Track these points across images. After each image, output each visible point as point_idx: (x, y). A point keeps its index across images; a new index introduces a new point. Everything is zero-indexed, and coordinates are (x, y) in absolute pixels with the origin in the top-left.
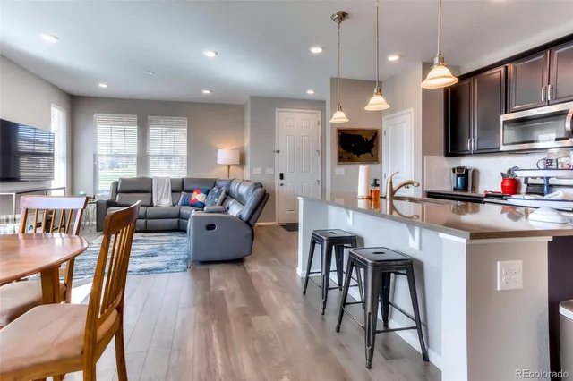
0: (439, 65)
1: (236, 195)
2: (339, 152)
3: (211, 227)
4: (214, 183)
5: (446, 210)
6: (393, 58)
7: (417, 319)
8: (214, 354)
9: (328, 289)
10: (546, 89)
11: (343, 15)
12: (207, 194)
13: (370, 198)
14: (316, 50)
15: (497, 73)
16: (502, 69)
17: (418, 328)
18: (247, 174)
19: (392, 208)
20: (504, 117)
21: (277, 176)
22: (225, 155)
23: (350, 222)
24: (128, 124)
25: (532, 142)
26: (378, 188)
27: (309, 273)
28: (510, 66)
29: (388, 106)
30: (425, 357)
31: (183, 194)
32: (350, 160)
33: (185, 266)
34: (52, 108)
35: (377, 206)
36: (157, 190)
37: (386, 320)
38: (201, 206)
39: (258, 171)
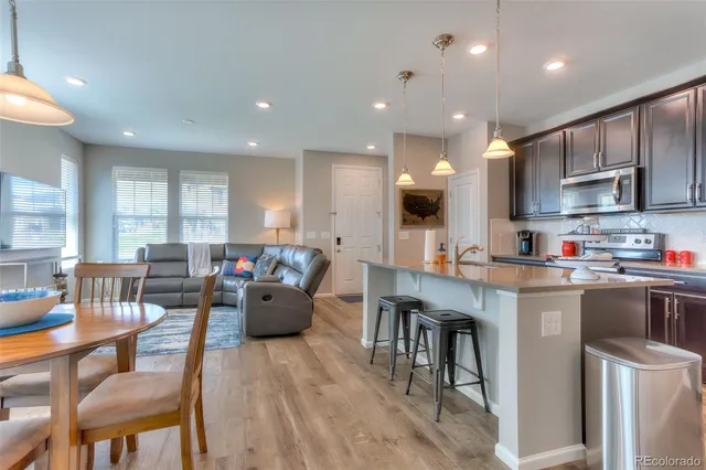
0: (497, 138)
1: (291, 263)
2: (403, 215)
3: (266, 298)
4: (262, 248)
5: (511, 274)
6: (459, 117)
7: (480, 376)
8: (288, 419)
9: (396, 355)
10: (597, 156)
11: (410, 74)
12: (255, 261)
13: (436, 263)
14: (380, 106)
15: (557, 136)
16: (561, 133)
17: (481, 382)
18: (299, 238)
19: (458, 272)
20: (563, 182)
21: (334, 241)
22: (272, 216)
23: (417, 287)
24: (156, 179)
25: (596, 206)
26: (444, 253)
27: (376, 341)
28: (568, 131)
29: (453, 172)
30: (487, 409)
31: (225, 263)
32: (414, 223)
33: (238, 341)
34: (63, 160)
35: (443, 270)
36: (194, 257)
37: (452, 381)
38: (250, 276)
39: (312, 235)
